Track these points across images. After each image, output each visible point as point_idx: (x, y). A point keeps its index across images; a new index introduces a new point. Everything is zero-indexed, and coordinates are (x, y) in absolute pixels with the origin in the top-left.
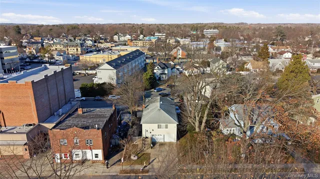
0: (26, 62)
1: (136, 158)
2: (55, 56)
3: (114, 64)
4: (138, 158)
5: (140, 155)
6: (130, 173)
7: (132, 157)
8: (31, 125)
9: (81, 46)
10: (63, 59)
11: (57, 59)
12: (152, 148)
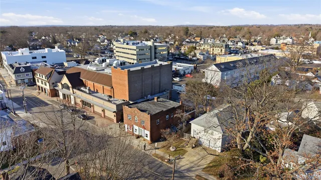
0: (175, 58)
1: (173, 150)
2: (198, 55)
3: (223, 67)
4: (175, 151)
5: (178, 149)
6: (158, 158)
7: (171, 148)
8: (124, 101)
9: (226, 48)
10: (203, 58)
11: (199, 57)
12: (193, 148)
